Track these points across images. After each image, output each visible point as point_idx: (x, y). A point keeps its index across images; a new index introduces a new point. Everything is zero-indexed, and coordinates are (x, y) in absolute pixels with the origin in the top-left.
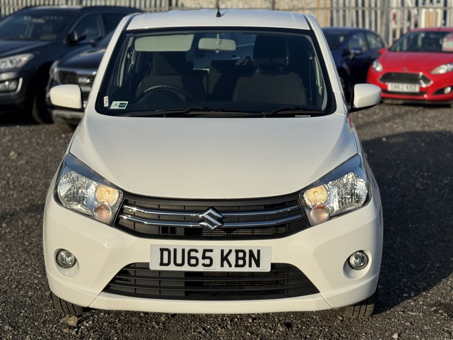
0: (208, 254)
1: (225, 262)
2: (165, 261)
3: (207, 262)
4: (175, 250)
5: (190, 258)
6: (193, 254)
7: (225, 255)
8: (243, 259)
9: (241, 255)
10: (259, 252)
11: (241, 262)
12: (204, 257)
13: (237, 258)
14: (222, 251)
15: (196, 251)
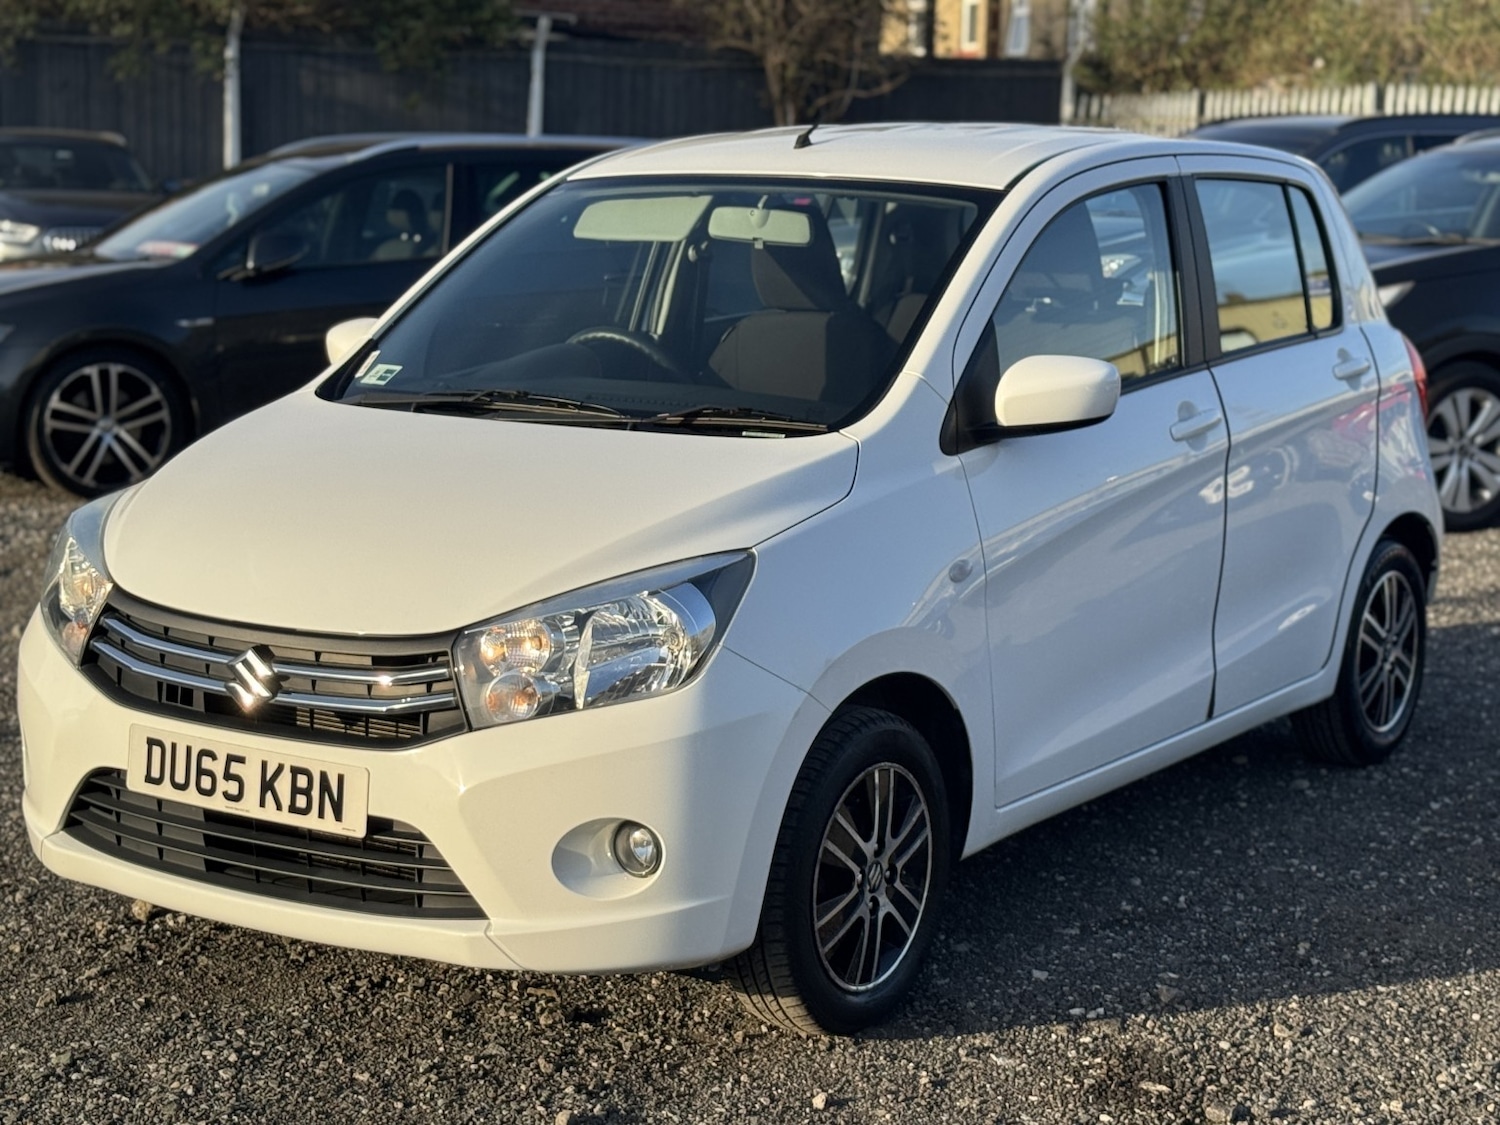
0: (235, 768)
1: (269, 796)
2: (155, 774)
3: (233, 788)
4: (174, 746)
5: (201, 772)
6: (207, 763)
7: (268, 778)
8: (307, 792)
9: (302, 781)
10: (341, 778)
11: (301, 801)
12: (228, 776)
13: (295, 791)
14: (264, 765)
15: (213, 756)
